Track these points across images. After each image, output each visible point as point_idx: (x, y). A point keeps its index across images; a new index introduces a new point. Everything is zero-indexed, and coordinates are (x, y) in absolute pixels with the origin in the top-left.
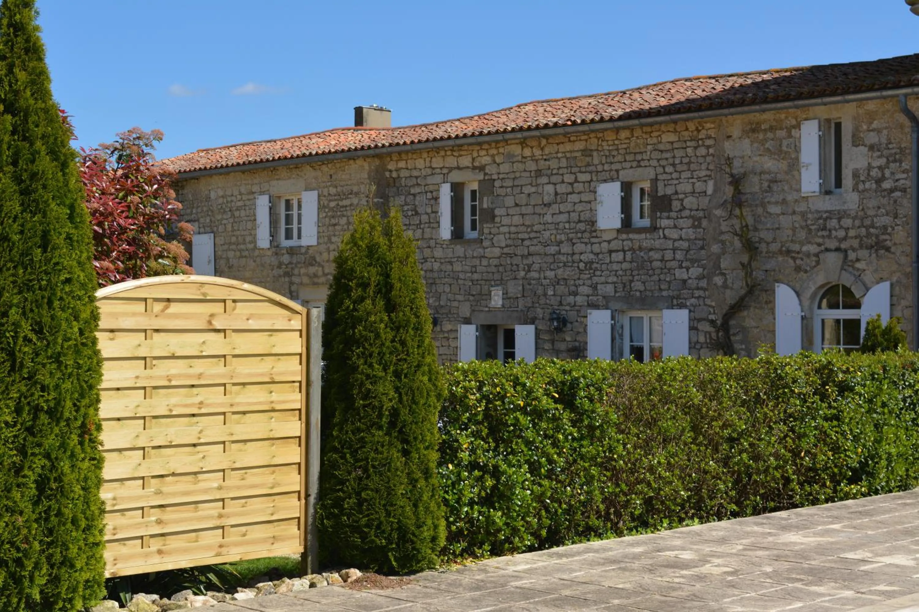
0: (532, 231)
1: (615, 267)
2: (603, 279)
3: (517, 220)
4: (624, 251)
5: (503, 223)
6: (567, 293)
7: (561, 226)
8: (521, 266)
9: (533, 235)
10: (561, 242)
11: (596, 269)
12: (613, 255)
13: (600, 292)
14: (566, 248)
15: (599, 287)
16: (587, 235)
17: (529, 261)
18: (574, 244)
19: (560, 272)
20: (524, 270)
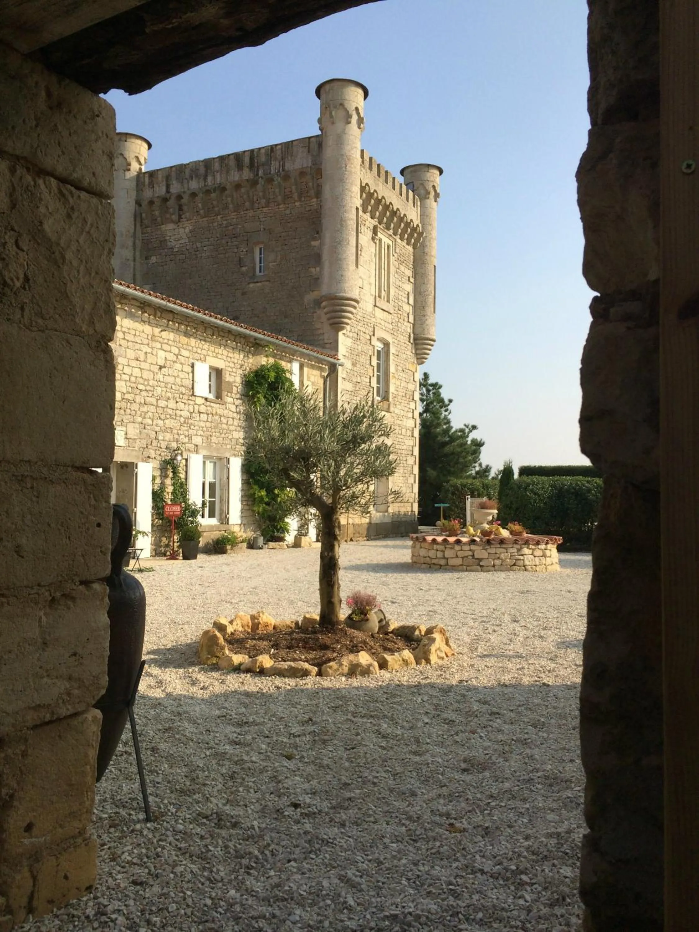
0: (148, 385)
1: (202, 424)
2: (195, 432)
3: (136, 372)
4: (208, 414)
5: (124, 372)
6: (172, 440)
7: (169, 386)
8: (139, 413)
9: (148, 388)
10: (169, 398)
11: (191, 424)
12: (202, 415)
13: (193, 442)
14: (172, 404)
15: (193, 437)
16: (186, 397)
17: (145, 409)
18: (177, 402)
19: (167, 422)
20: (141, 415)
